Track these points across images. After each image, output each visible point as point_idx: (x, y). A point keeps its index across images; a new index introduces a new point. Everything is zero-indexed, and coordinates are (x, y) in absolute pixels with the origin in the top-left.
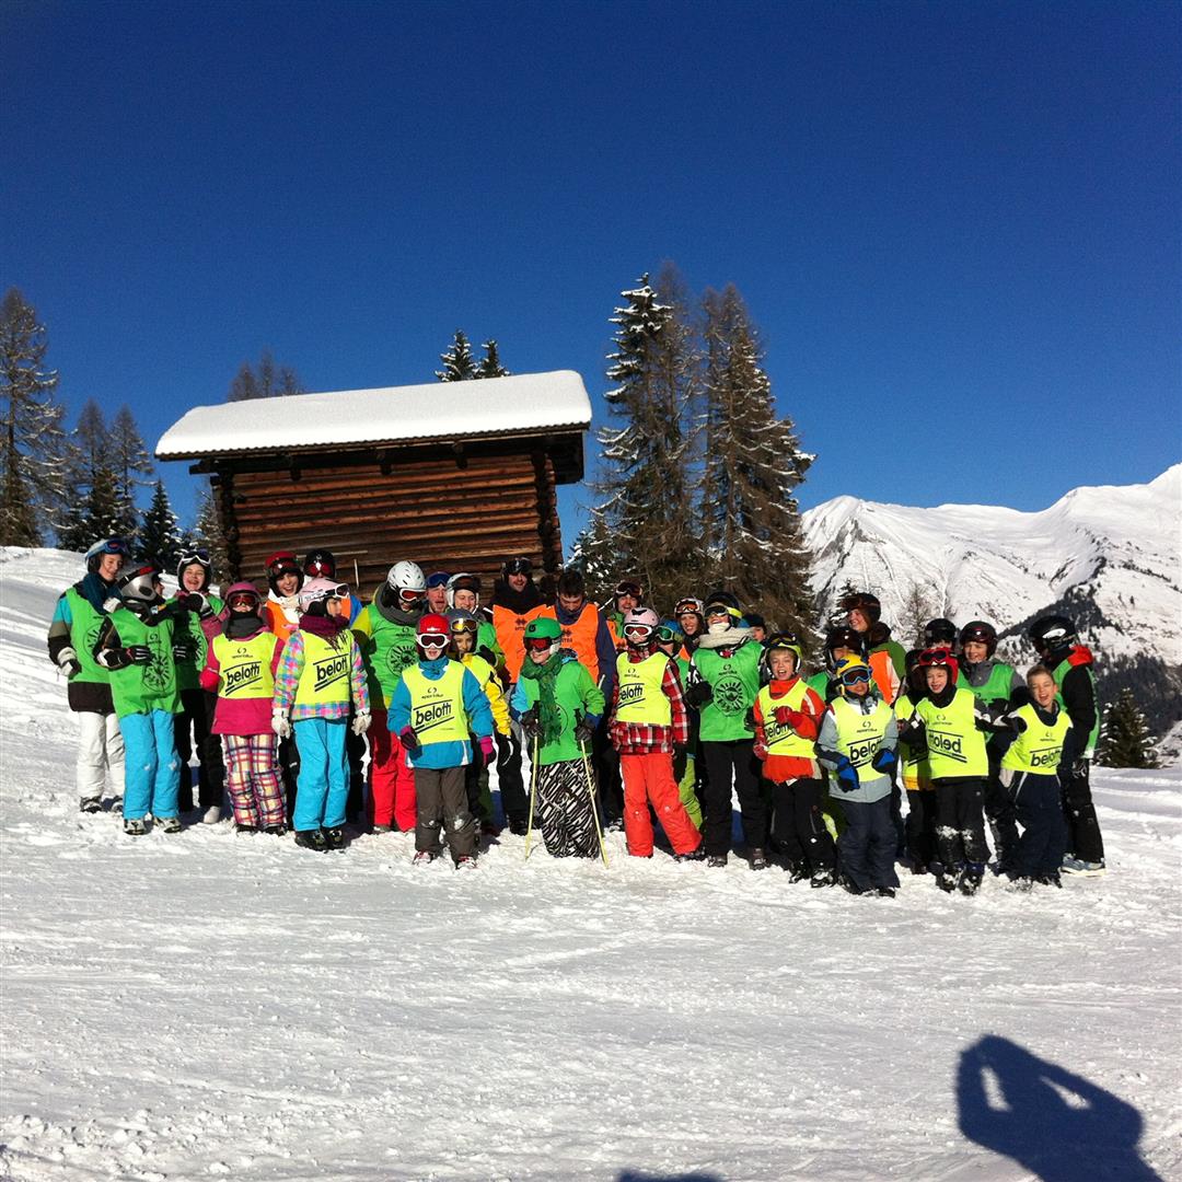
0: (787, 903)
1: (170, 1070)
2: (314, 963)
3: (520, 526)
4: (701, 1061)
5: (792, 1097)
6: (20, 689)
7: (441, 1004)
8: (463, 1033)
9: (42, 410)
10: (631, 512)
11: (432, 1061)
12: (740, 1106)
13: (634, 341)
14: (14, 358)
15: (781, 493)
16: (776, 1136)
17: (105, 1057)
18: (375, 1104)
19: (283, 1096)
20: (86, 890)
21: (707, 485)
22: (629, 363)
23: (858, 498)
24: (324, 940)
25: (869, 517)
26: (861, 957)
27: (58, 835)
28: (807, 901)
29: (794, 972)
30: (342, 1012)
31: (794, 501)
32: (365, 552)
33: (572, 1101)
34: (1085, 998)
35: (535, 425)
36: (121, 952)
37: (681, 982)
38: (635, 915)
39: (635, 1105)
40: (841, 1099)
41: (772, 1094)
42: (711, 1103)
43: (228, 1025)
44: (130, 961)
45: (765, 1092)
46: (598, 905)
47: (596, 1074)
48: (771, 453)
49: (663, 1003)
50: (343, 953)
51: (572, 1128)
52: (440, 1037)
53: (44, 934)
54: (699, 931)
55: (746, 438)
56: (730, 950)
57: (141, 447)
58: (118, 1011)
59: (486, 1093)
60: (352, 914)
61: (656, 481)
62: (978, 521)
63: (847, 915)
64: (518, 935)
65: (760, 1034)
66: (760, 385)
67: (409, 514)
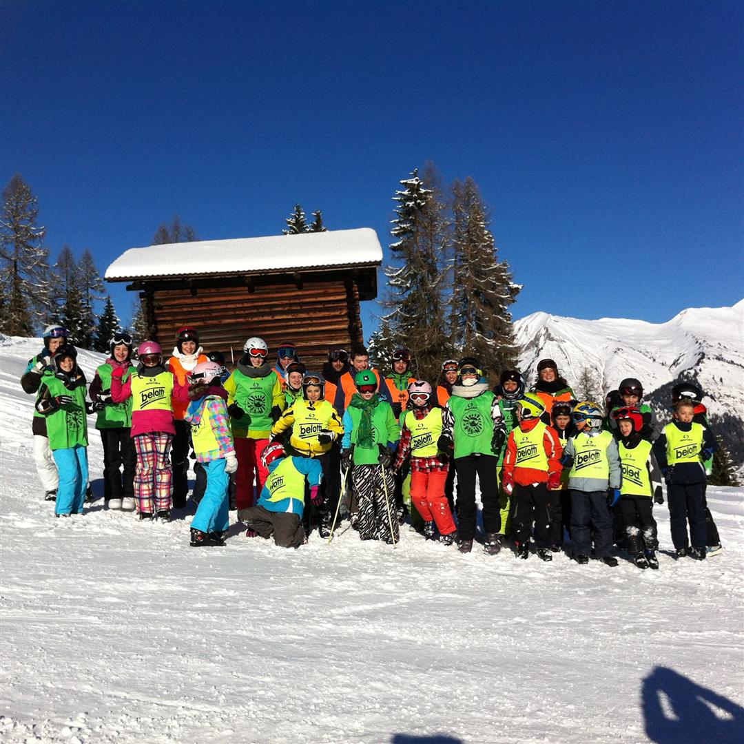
0: (517, 573)
1: (102, 684)
2: (202, 610)
3: (336, 327)
4: (465, 683)
5: (528, 710)
6: (15, 426)
7: (287, 640)
8: (302, 661)
9: (35, 251)
10: (405, 320)
11: (281, 681)
12: (493, 715)
13: (408, 212)
14: (17, 219)
15: (501, 308)
16: (518, 737)
17: (58, 675)
18: (242, 711)
19: (180, 704)
20: (51, 558)
21: (454, 303)
22: (405, 226)
23: (549, 313)
24: (208, 594)
25: (555, 325)
26: (568, 611)
27: (35, 521)
28: (529, 572)
29: (524, 621)
30: (220, 645)
31: (509, 314)
32: (238, 341)
33: (377, 710)
34: (720, 642)
35: (346, 262)
36: (73, 602)
37: (449, 627)
38: (416, 580)
39: (420, 714)
40: (562, 711)
41: (514, 707)
42: (473, 713)
43: (143, 653)
44: (78, 607)
45: (509, 705)
46: (391, 573)
47: (393, 691)
48: (494, 284)
49: (437, 642)
50: (222, 604)
51: (377, 729)
52: (287, 663)
53: (21, 588)
54: (460, 592)
55: (479, 274)
56: (480, 605)
57: (97, 275)
58: (68, 642)
59: (319, 704)
60: (228, 577)
61: (421, 301)
62: (624, 329)
63: (557, 582)
64: (338, 593)
65: (505, 664)
66: (487, 241)
67: (266, 318)
